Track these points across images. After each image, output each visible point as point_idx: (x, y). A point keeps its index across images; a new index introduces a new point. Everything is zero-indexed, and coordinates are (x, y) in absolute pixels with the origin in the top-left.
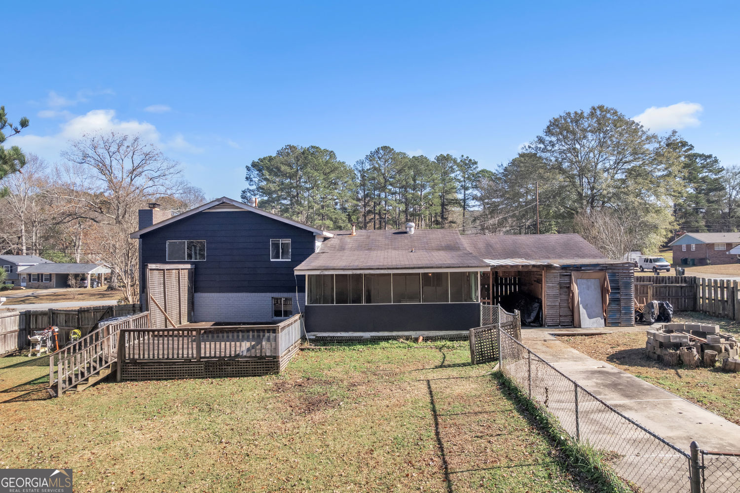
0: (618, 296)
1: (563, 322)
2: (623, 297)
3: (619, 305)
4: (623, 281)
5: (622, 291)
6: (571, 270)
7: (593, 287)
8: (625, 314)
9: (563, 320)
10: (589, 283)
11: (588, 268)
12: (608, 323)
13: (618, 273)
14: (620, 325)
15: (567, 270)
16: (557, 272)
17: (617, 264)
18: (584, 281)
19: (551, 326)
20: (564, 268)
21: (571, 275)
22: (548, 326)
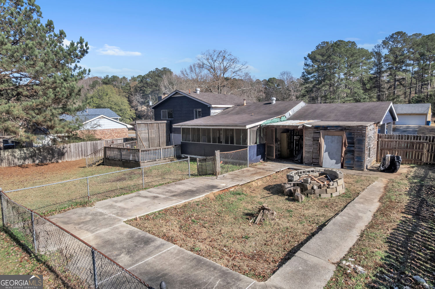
0: (352, 149)
1: (315, 163)
2: (356, 150)
3: (353, 155)
4: (357, 138)
5: (356, 145)
6: (321, 129)
7: (336, 141)
8: (358, 161)
9: (314, 161)
10: (334, 139)
11: (332, 128)
12: (345, 166)
13: (354, 133)
14: (353, 169)
15: (318, 129)
16: (312, 130)
17: (353, 126)
18: (330, 137)
19: (307, 164)
20: (317, 128)
21: (320, 133)
22: (305, 164)
